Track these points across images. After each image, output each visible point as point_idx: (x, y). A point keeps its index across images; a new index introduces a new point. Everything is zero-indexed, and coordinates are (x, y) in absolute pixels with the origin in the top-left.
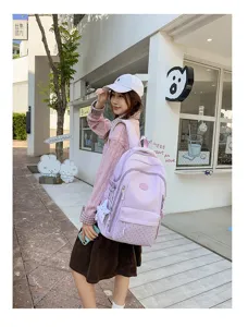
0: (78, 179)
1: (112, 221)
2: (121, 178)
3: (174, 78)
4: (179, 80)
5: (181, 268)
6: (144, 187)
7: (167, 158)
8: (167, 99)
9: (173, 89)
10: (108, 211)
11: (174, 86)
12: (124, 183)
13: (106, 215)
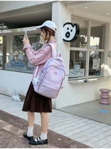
2: (46, 68)
3: (68, 29)
4: (72, 31)
6: (55, 73)
8: (64, 40)
9: (68, 35)
11: (68, 33)
12: (47, 71)
13: (38, 83)
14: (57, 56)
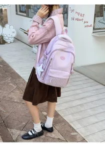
0: (17, 39)
1: (44, 75)
5: (89, 100)
7: (86, 24)
10: (42, 70)
13: (42, 72)
14: (62, 34)
